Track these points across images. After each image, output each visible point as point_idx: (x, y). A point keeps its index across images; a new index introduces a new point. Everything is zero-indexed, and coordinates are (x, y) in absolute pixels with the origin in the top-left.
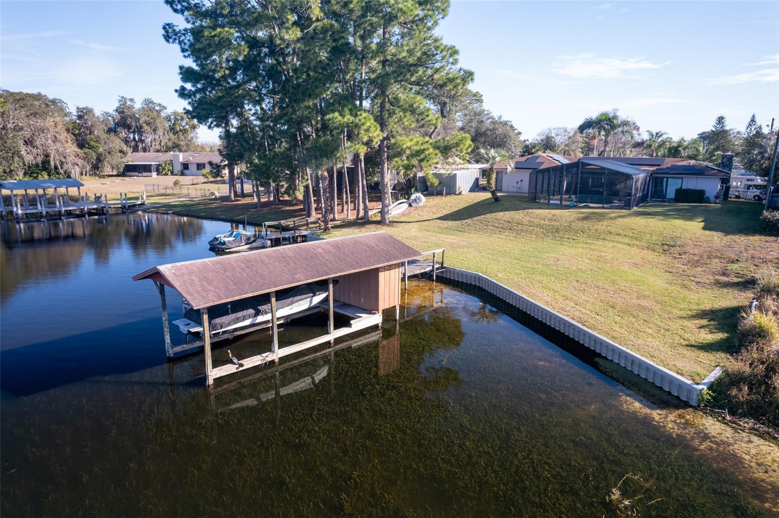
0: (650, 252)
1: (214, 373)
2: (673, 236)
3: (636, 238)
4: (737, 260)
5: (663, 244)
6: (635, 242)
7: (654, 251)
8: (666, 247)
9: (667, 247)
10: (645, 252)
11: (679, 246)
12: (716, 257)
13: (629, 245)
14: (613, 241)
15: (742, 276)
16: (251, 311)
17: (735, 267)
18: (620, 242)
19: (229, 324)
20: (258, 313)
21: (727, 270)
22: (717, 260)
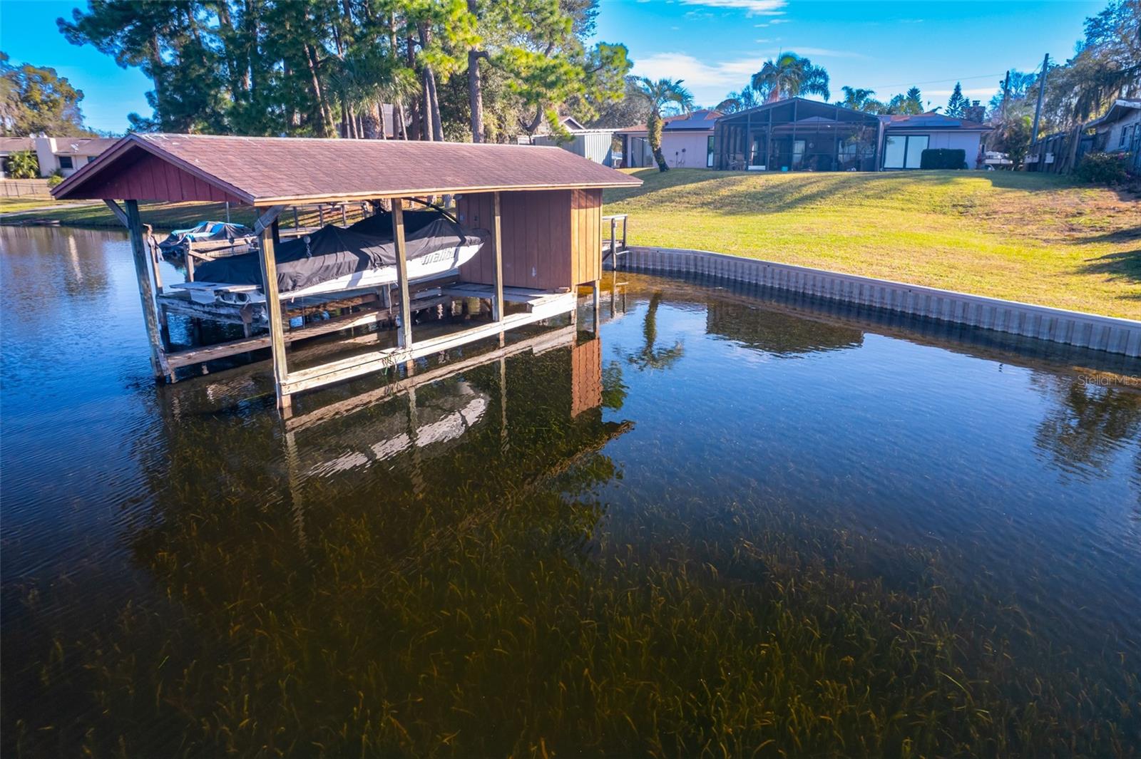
0: (941, 216)
1: (292, 382)
2: (964, 195)
3: (909, 200)
4: (1078, 213)
5: (954, 206)
6: (910, 206)
7: (945, 213)
8: (961, 209)
9: (964, 208)
10: (932, 216)
11: (981, 206)
12: (1045, 212)
13: (902, 210)
14: (877, 206)
15: (1102, 229)
16: (350, 257)
17: (1082, 220)
18: (887, 207)
19: (309, 282)
20: (364, 263)
21: (1072, 225)
22: (1047, 217)
